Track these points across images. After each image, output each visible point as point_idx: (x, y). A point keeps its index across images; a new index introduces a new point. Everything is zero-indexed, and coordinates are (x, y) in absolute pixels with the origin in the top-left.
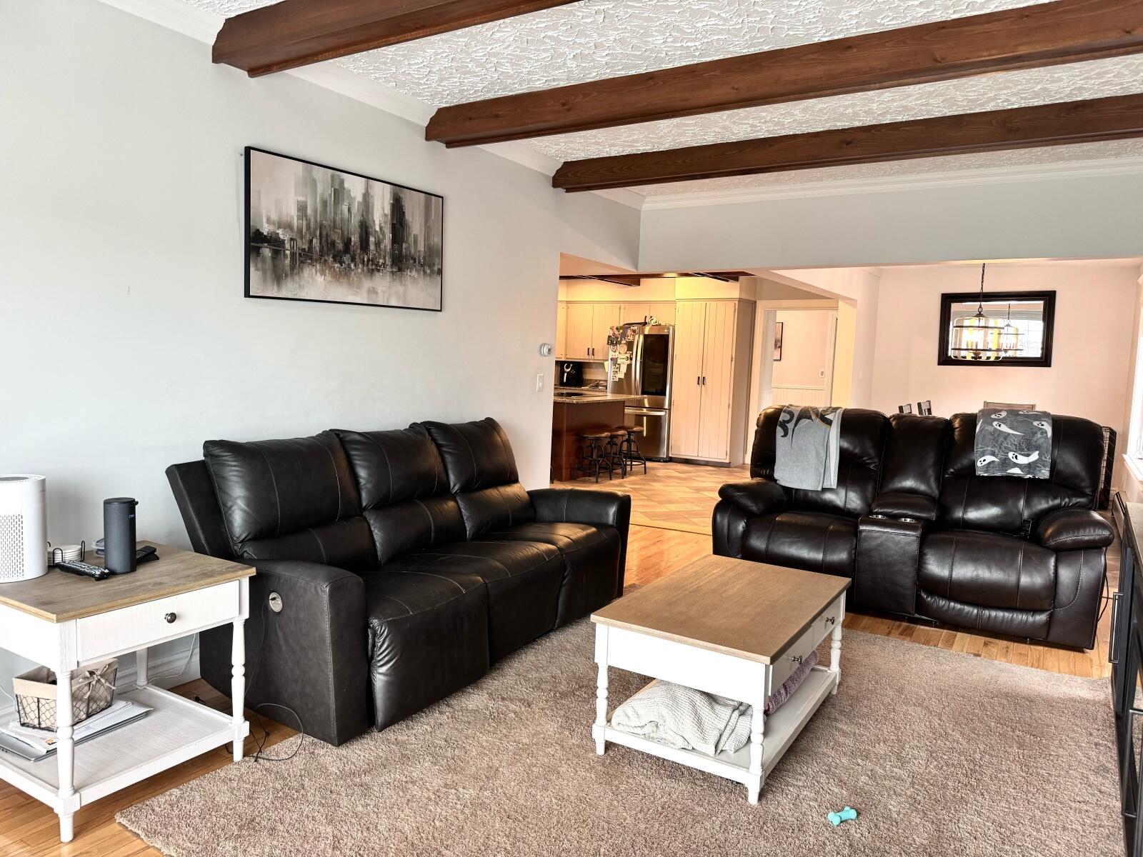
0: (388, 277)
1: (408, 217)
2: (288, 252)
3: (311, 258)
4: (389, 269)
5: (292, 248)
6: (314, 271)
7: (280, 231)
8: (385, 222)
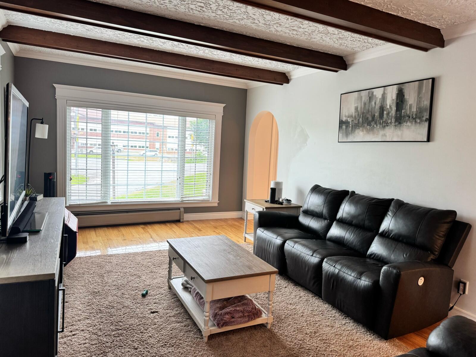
0: (393, 128)
1: (407, 96)
2: (351, 126)
3: (359, 126)
4: (393, 124)
5: (352, 124)
6: (359, 131)
7: (348, 119)
8: (393, 103)
